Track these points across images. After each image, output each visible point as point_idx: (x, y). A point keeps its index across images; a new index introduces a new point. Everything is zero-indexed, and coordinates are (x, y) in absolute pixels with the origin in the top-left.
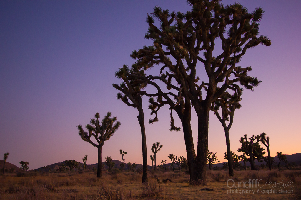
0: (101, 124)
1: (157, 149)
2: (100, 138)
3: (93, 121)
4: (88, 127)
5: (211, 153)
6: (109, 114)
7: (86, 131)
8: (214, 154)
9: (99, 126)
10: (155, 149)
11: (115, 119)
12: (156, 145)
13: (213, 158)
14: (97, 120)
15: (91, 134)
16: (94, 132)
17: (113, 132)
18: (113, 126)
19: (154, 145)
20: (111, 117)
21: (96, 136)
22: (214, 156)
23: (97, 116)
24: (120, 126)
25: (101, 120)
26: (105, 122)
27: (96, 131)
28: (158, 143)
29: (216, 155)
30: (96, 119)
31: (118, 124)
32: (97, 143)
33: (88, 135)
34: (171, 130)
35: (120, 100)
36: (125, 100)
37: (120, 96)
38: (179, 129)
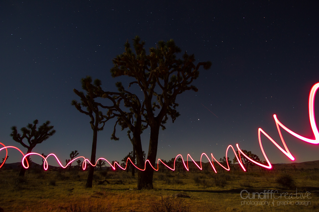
0: (37, 130)
1: (75, 155)
2: (32, 141)
3: (30, 126)
4: (24, 130)
5: (102, 161)
6: (48, 123)
7: (21, 133)
8: (104, 162)
9: (35, 131)
10: (72, 155)
11: (52, 127)
12: (74, 152)
13: (103, 164)
14: (35, 126)
15: (24, 136)
16: (27, 135)
17: (47, 138)
18: (48, 133)
19: (73, 152)
20: (49, 125)
21: (29, 139)
22: (104, 163)
23: (36, 122)
24: (55, 133)
25: (38, 126)
26: (41, 129)
27: (30, 134)
28: (76, 151)
29: (105, 162)
30: (33, 125)
31: (54, 132)
32: (29, 145)
33: (21, 137)
34: (112, 139)
35: (74, 106)
36: (79, 108)
37: (74, 103)
38: (118, 139)
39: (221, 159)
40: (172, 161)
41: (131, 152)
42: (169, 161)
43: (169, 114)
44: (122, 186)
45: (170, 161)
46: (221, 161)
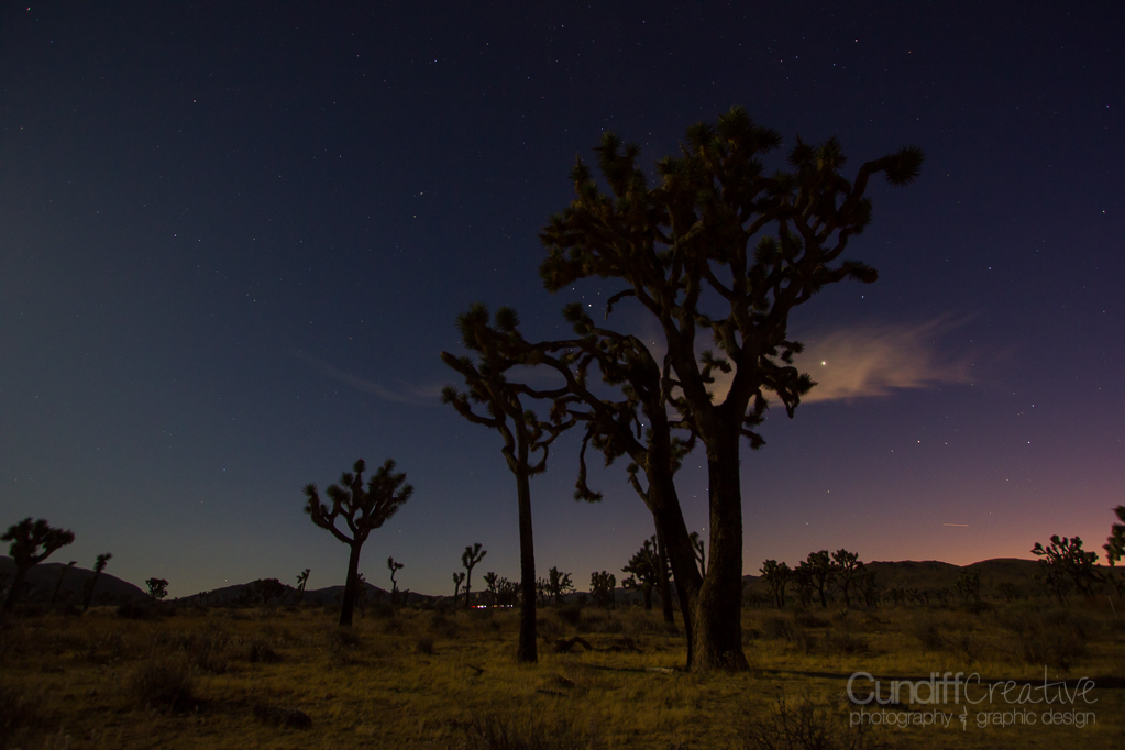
0: (366, 488)
1: (475, 559)
2: (358, 521)
3: (347, 479)
4: (335, 493)
5: (561, 574)
6: (390, 465)
7: (327, 502)
8: (566, 576)
9: (362, 492)
10: (469, 560)
11: (402, 477)
12: (473, 550)
13: (563, 584)
14: (359, 477)
15: (338, 510)
16: (344, 507)
17: (394, 510)
18: (395, 495)
19: (469, 549)
20: (394, 472)
21: (349, 517)
22: (566, 579)
23: (360, 466)
24: (413, 495)
25: (367, 477)
26: (374, 484)
27: (351, 503)
28: (478, 546)
29: (569, 578)
30: (355, 474)
31: (409, 490)
32: (351, 535)
33: (330, 512)
34: (578, 497)
35: (450, 405)
36: (464, 408)
37: (450, 395)
38: (597, 497)
39: (1038, 546)
40: (810, 565)
41: (650, 540)
42: (799, 565)
43: (771, 386)
44: (632, 659)
45: (802, 562)
46: (1039, 554)
